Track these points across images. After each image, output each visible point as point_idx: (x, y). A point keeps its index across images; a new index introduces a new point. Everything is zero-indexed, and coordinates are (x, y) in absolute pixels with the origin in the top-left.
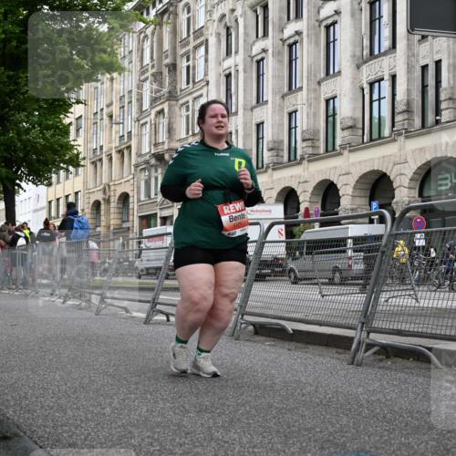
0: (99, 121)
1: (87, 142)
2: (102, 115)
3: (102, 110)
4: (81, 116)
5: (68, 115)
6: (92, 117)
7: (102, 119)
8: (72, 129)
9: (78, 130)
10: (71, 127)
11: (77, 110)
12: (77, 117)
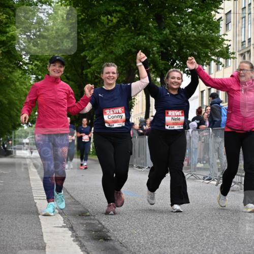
0: (247, 15)
1: (236, 35)
2: (250, 9)
3: (250, 5)
4: (230, 11)
5: (219, 11)
6: (241, 11)
7: (250, 14)
8: (222, 24)
9: (227, 25)
10: (221, 22)
11: (227, 6)
12: (226, 12)
